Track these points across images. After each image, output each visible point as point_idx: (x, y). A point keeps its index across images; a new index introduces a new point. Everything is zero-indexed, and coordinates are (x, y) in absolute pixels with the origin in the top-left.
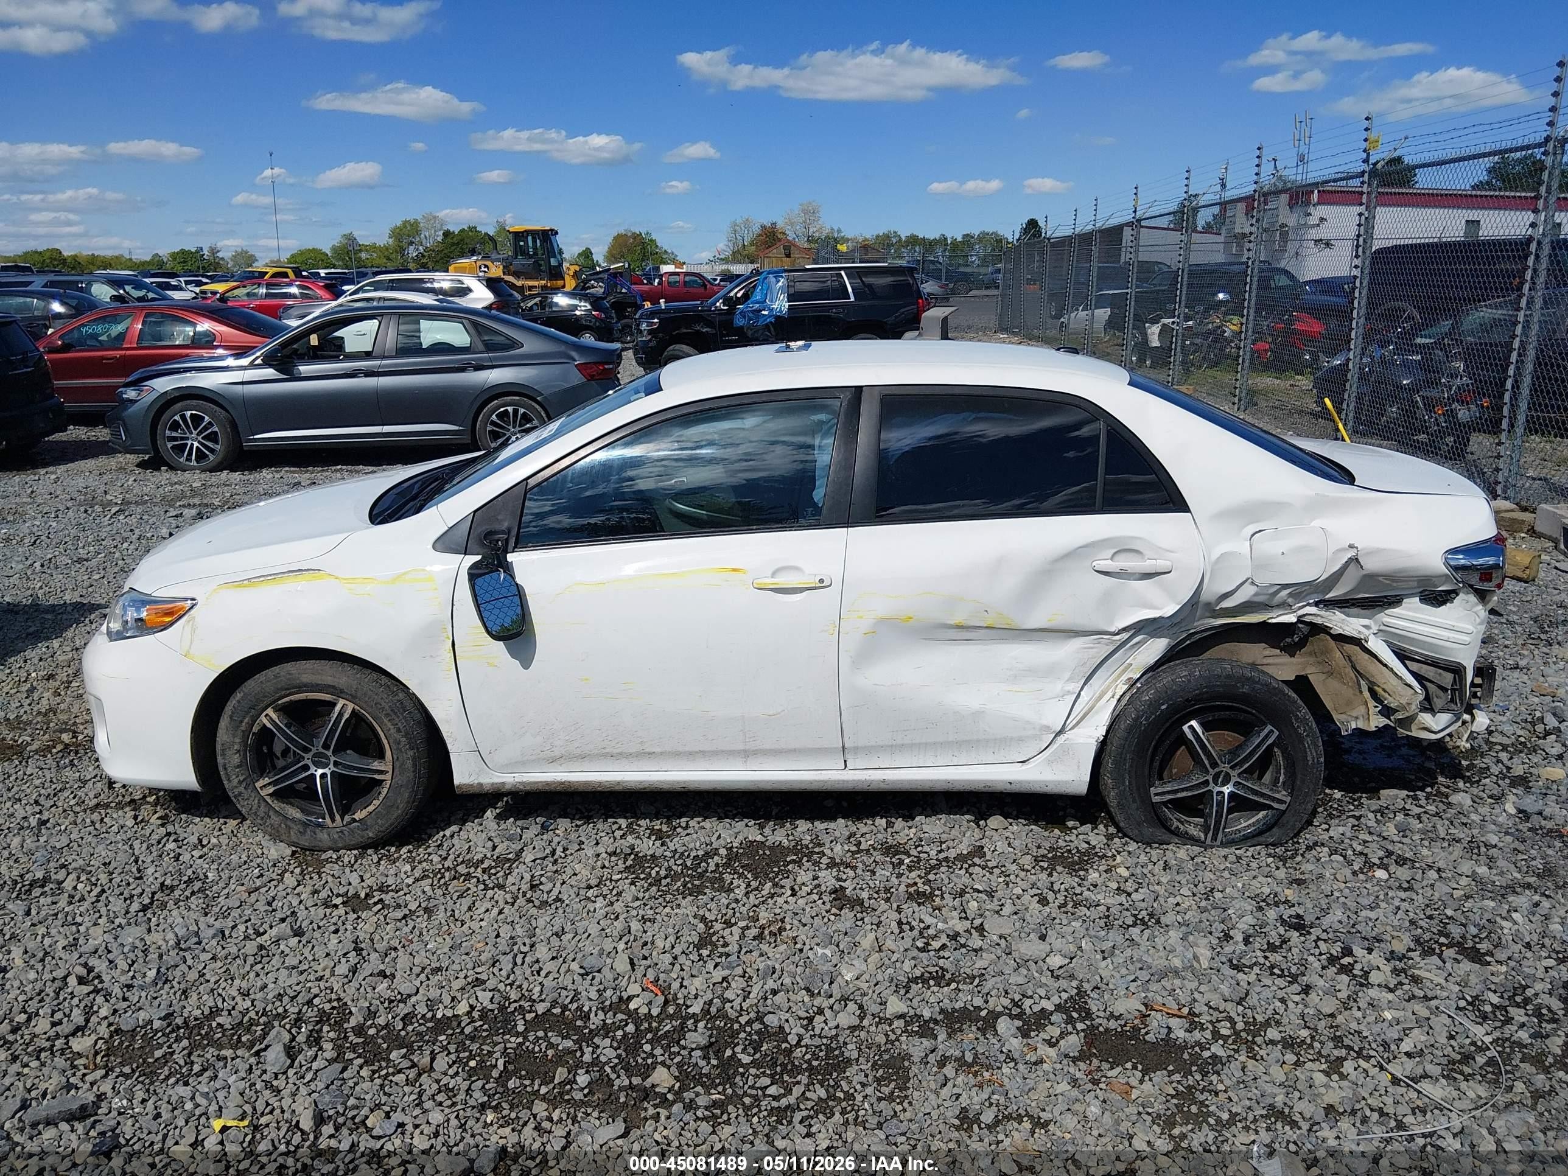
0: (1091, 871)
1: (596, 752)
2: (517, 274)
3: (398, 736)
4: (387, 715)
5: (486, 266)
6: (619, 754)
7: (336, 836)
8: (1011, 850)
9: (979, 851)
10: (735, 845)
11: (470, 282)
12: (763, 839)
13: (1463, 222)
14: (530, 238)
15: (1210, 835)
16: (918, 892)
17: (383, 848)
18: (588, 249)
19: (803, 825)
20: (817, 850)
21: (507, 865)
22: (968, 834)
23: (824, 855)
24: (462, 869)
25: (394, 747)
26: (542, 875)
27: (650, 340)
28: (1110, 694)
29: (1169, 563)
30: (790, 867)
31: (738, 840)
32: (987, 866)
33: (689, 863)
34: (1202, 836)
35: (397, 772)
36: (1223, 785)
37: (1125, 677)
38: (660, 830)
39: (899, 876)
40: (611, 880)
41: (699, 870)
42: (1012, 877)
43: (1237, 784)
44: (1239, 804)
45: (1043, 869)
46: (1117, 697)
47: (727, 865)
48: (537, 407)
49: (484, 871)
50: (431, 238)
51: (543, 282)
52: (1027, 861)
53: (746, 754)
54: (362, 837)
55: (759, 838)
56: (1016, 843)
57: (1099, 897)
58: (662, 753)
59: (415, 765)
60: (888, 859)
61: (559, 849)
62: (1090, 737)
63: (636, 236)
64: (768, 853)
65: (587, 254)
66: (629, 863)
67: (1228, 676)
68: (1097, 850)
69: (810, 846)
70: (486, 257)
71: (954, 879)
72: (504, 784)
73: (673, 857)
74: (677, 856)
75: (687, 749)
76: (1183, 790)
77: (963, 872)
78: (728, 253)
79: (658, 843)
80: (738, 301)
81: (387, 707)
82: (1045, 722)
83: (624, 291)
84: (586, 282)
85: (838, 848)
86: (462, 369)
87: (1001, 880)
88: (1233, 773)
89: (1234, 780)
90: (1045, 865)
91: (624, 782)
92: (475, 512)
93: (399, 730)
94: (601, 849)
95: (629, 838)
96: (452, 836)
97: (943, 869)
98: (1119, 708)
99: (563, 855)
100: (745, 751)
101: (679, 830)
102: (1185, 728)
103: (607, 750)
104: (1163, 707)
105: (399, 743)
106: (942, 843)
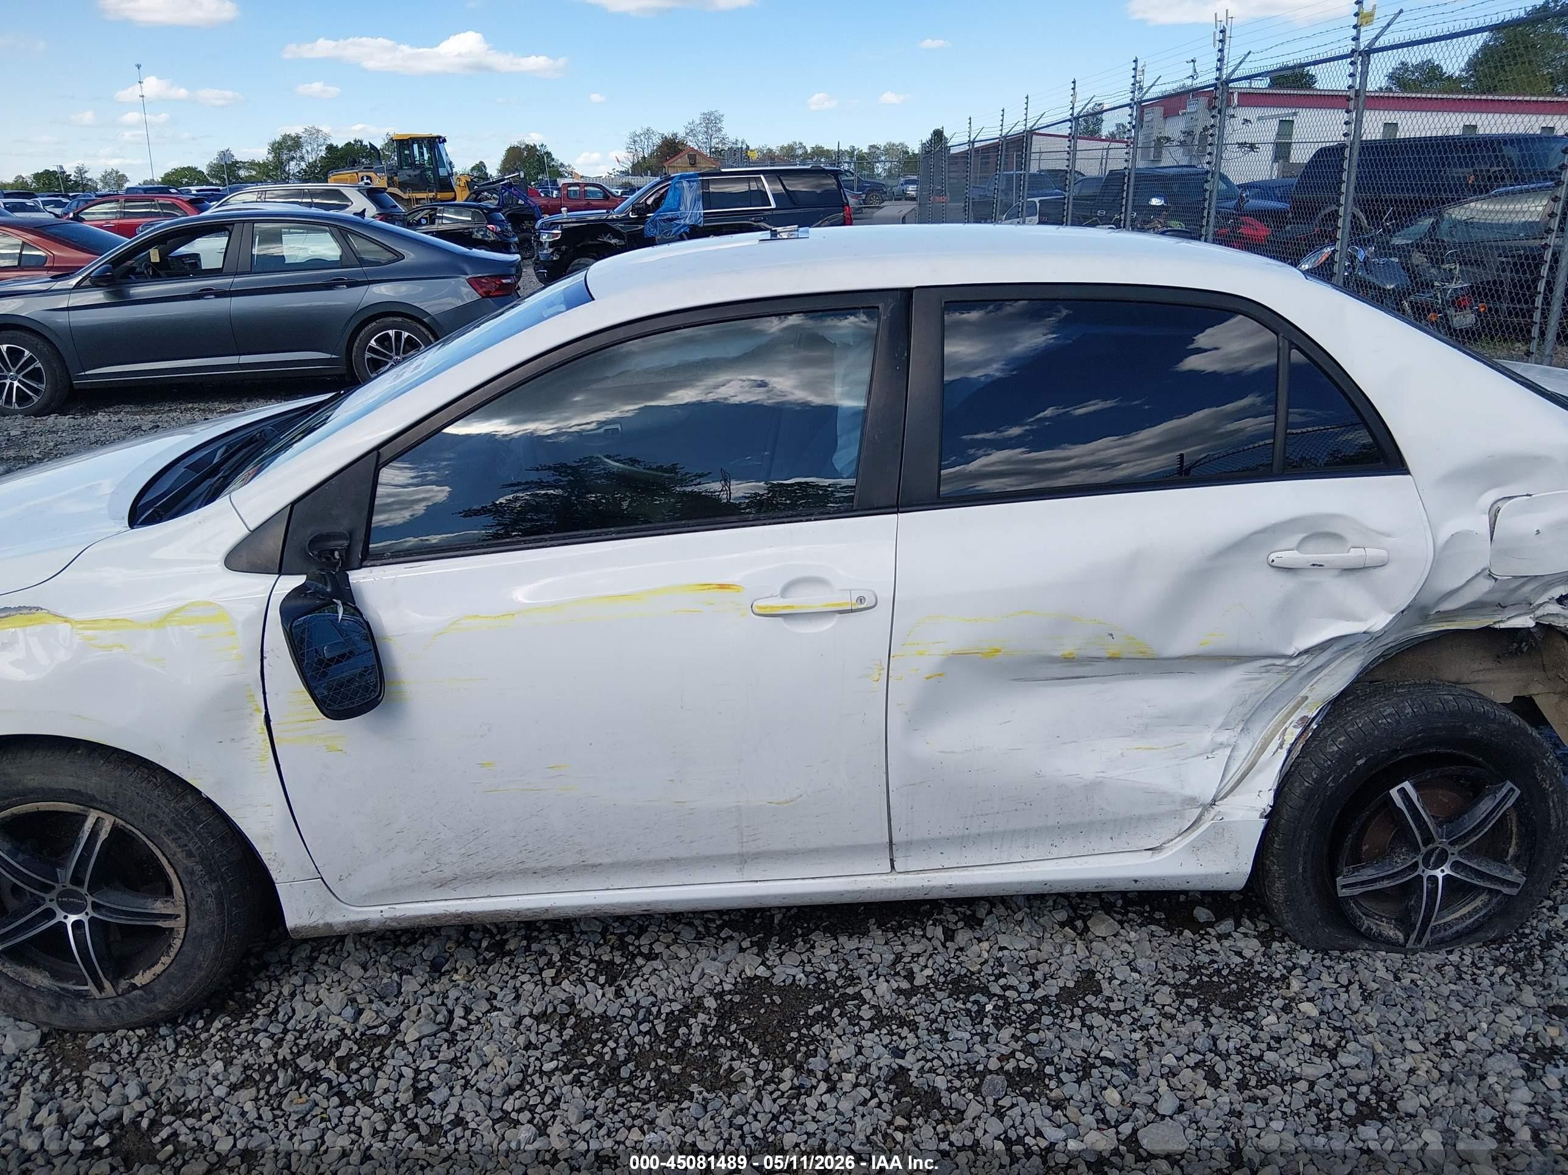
0: (1263, 1011)
1: (509, 868)
2: (403, 186)
3: (190, 863)
4: (169, 832)
5: (369, 178)
6: (545, 869)
7: (107, 1012)
8: (1136, 975)
9: (1088, 982)
10: (727, 987)
11: (351, 193)
12: (767, 974)
13: (1380, 124)
14: (416, 146)
15: (1413, 936)
16: (1019, 1070)
17: (184, 1023)
18: (481, 162)
19: (823, 948)
20: (850, 991)
21: (377, 1050)
22: (1068, 949)
23: (864, 1002)
24: (306, 1062)
25: (185, 879)
26: (432, 1070)
27: (552, 254)
28: (1275, 742)
29: (1383, 553)
30: (816, 1029)
31: (730, 979)
32: (1110, 1011)
33: (660, 1029)
34: (1401, 936)
35: (193, 916)
36: (1436, 867)
37: (1296, 717)
38: (611, 962)
39: (985, 1038)
40: (542, 1073)
41: (678, 1043)
42: (1153, 1031)
43: (1455, 866)
44: (1456, 889)
45: (1194, 1012)
46: (1287, 746)
47: (720, 1029)
48: (424, 329)
49: (342, 1063)
50: (313, 153)
51: (431, 195)
52: (1164, 996)
53: (743, 859)
54: (149, 1011)
55: (762, 971)
56: (1141, 963)
57: (1292, 1061)
58: (612, 865)
59: (220, 905)
60: (959, 1005)
61: (459, 1012)
62: (1252, 808)
63: (532, 149)
64: (778, 1001)
65: (480, 167)
66: (568, 1033)
67: (1452, 714)
68: (1258, 968)
69: (840, 982)
70: (368, 168)
71: (1069, 1041)
72: (366, 922)
73: (634, 1017)
74: (641, 1016)
75: (651, 857)
76: (1383, 878)
77: (1076, 1025)
78: (628, 165)
79: (610, 991)
80: (649, 209)
81: (167, 820)
82: (1189, 792)
83: (520, 202)
84: (478, 193)
85: (882, 987)
86: (329, 286)
87: (1137, 1036)
88: (1450, 850)
89: (1451, 859)
90: (1194, 1003)
91: (554, 909)
92: (293, 504)
93: (190, 855)
94: (523, 1009)
95: (565, 984)
96: (293, 995)
97: (1047, 1020)
98: (1290, 762)
99: (464, 1023)
100: (741, 855)
101: (640, 961)
102: (1394, 792)
103: (526, 866)
104: (1360, 762)
105: (192, 873)
106: (1033, 967)
